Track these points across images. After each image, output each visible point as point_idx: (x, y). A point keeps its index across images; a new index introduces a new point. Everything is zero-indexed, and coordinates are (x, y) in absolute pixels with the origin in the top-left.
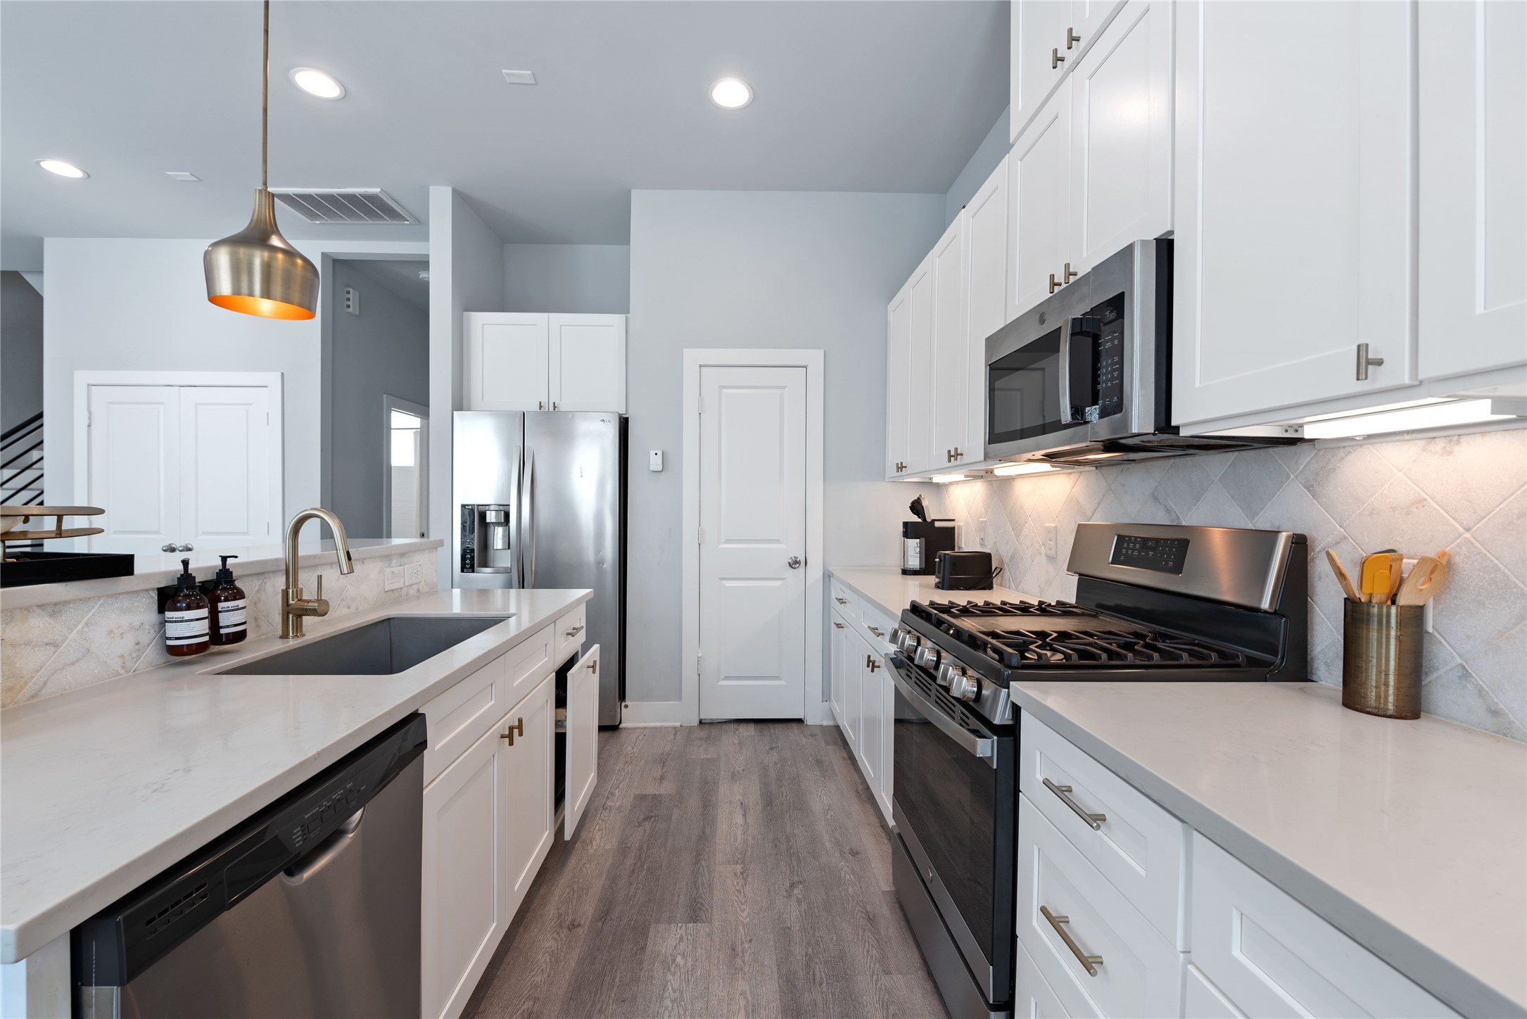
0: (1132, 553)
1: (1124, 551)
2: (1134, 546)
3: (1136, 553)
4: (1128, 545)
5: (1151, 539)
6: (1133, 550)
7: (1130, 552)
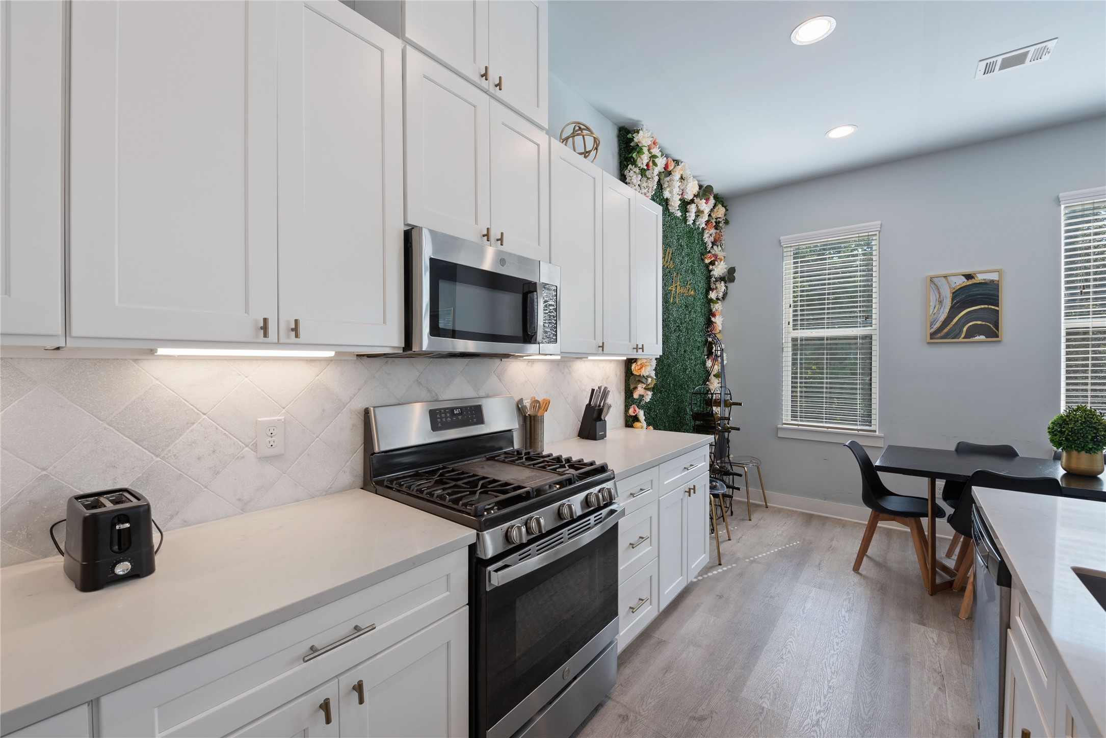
0: (446, 419)
1: (439, 420)
2: (446, 415)
3: (449, 419)
4: (441, 416)
5: (456, 408)
6: (446, 417)
7: (444, 420)
